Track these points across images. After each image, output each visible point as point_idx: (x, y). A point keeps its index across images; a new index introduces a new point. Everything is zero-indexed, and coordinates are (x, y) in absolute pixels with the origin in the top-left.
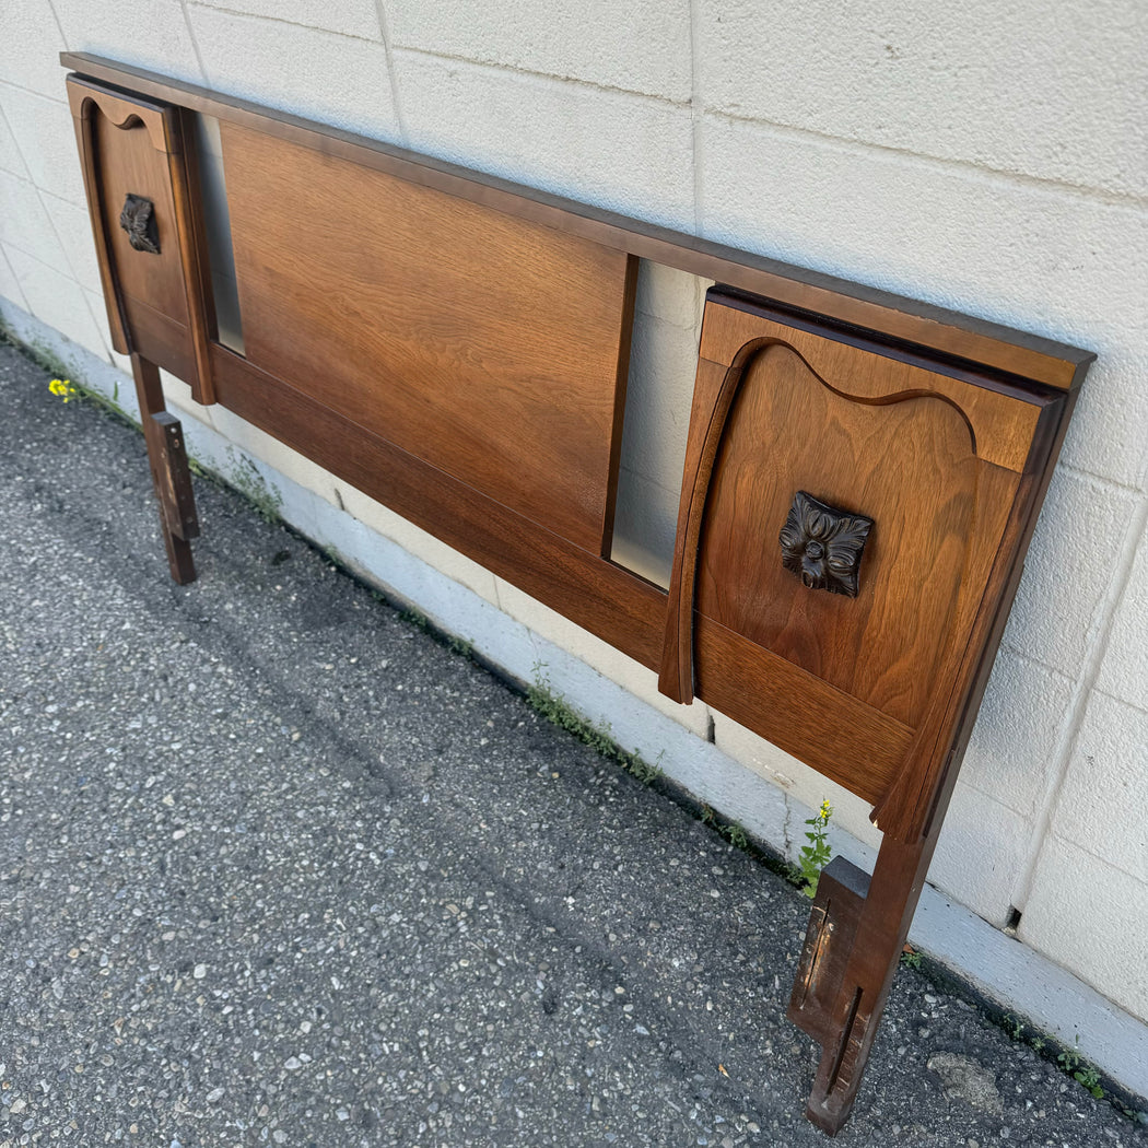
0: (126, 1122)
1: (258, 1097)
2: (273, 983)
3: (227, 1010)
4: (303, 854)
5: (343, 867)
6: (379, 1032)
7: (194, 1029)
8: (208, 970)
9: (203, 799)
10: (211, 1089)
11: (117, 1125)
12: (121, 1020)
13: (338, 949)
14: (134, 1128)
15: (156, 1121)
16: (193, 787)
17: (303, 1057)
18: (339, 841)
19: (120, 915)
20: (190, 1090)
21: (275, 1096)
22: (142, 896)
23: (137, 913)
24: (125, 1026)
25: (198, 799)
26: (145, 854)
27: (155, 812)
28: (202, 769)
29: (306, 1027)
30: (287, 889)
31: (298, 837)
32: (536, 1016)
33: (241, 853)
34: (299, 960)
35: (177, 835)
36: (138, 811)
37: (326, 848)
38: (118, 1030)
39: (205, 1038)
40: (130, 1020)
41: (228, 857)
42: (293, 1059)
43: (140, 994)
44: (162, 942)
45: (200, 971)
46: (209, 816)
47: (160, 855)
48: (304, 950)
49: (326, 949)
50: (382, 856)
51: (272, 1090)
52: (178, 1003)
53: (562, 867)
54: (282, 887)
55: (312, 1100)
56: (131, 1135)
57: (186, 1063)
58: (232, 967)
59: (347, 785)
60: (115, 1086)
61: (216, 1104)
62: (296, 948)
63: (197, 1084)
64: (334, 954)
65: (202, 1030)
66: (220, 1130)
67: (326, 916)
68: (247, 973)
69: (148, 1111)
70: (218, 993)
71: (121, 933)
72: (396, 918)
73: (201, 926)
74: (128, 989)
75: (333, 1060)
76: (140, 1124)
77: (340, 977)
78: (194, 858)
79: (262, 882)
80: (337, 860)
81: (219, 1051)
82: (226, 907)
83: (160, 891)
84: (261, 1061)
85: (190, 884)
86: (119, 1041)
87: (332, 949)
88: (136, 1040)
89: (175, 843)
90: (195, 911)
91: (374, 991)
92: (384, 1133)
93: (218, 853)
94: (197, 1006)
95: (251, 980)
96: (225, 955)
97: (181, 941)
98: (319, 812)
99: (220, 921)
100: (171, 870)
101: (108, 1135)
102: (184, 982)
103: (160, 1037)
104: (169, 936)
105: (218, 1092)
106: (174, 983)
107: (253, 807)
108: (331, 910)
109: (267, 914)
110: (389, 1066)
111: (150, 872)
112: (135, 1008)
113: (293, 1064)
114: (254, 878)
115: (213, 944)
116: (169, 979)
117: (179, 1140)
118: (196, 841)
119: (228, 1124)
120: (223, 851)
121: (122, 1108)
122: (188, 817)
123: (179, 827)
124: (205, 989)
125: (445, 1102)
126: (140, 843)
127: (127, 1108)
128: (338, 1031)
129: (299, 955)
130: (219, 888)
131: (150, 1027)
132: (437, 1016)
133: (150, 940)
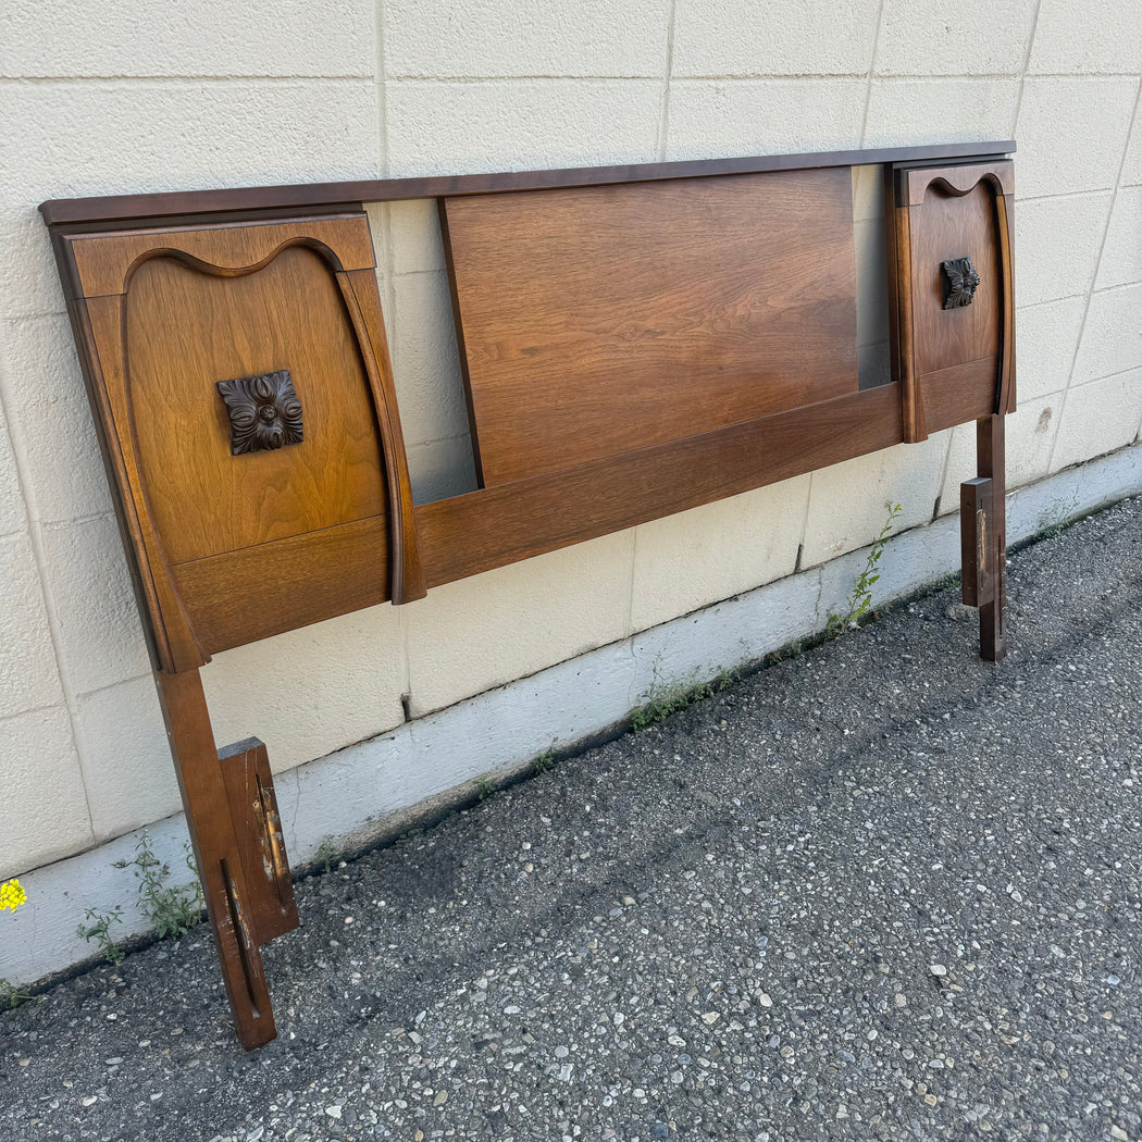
0: (1103, 1024)
1: (1052, 919)
2: (944, 911)
3: (976, 945)
4: (798, 888)
5: (815, 859)
6: (977, 841)
7: (1000, 971)
8: (937, 962)
9: (715, 979)
10: (1054, 955)
11: (1109, 1030)
12: (1004, 1038)
13: (905, 863)
14: (1108, 1016)
15: (1096, 997)
16: (695, 991)
17: (1010, 889)
18: (784, 861)
19: (877, 1053)
20: (1059, 972)
21: (1047, 908)
22: (850, 1031)
23: (873, 1035)
24: (1009, 1034)
25: (713, 985)
26: (792, 1035)
27: (728, 1030)
28: (665, 984)
29: (982, 888)
30: (841, 900)
31: (777, 892)
32: (947, 759)
33: (795, 939)
34: (917, 891)
35: (766, 1001)
36: (725, 1049)
37: (792, 871)
38: (1015, 1040)
39: (1007, 961)
40: (1002, 1030)
41: (800, 951)
42: (1013, 896)
43: (972, 1023)
44: (910, 1006)
45: (939, 970)
46: (742, 972)
47: (795, 1018)
48: (908, 888)
49: (905, 872)
50: (802, 833)
51: (1043, 910)
52: (976, 987)
53: (818, 730)
54: (838, 904)
55: (1045, 884)
56: (1114, 1016)
57: (1035, 976)
58: (930, 942)
59: (710, 857)
60: (1073, 1036)
61: (1067, 951)
62: (906, 893)
63: (1053, 966)
64: (909, 866)
65: (1000, 965)
66: (1088, 947)
67: (871, 871)
68: (936, 930)
69: (1088, 1005)
70: (960, 954)
71: (901, 1049)
72: (869, 825)
73: (887, 971)
74: (967, 1037)
75: (1008, 870)
76: (1102, 1011)
77: (932, 863)
78: (800, 982)
79: (832, 920)
80: (807, 863)
81: (1017, 950)
82: (863, 950)
83: (845, 1013)
84: (1020, 919)
85: (834, 985)
86: (1026, 1038)
87: (905, 868)
88: (1021, 1021)
89: (776, 1004)
90: (869, 977)
91: (941, 842)
92: (1059, 841)
93: (795, 960)
94: (976, 970)
95: (942, 927)
96: (918, 948)
97: (906, 988)
98: (745, 876)
99: (880, 954)
100: (815, 1005)
101: (1121, 1037)
102: (953, 982)
103: (1013, 999)
104: (901, 1000)
105: (1055, 950)
106: (955, 992)
107: (732, 930)
108: (864, 868)
109: (870, 915)
110: (1004, 836)
111: (819, 1027)
112: (988, 1026)
113: (1017, 896)
114: (827, 928)
115: (907, 959)
116: (950, 996)
117: (1107, 977)
118: (777, 982)
119: (1081, 941)
120: (791, 956)
121: (1092, 1027)
122: (740, 994)
123: (755, 1002)
124: (957, 964)
125: (1027, 807)
126: (775, 1042)
127: (1091, 1023)
128: (981, 866)
129: (913, 891)
130: (839, 958)
131: (1005, 1011)
132: (957, 807)
133: (906, 1018)
